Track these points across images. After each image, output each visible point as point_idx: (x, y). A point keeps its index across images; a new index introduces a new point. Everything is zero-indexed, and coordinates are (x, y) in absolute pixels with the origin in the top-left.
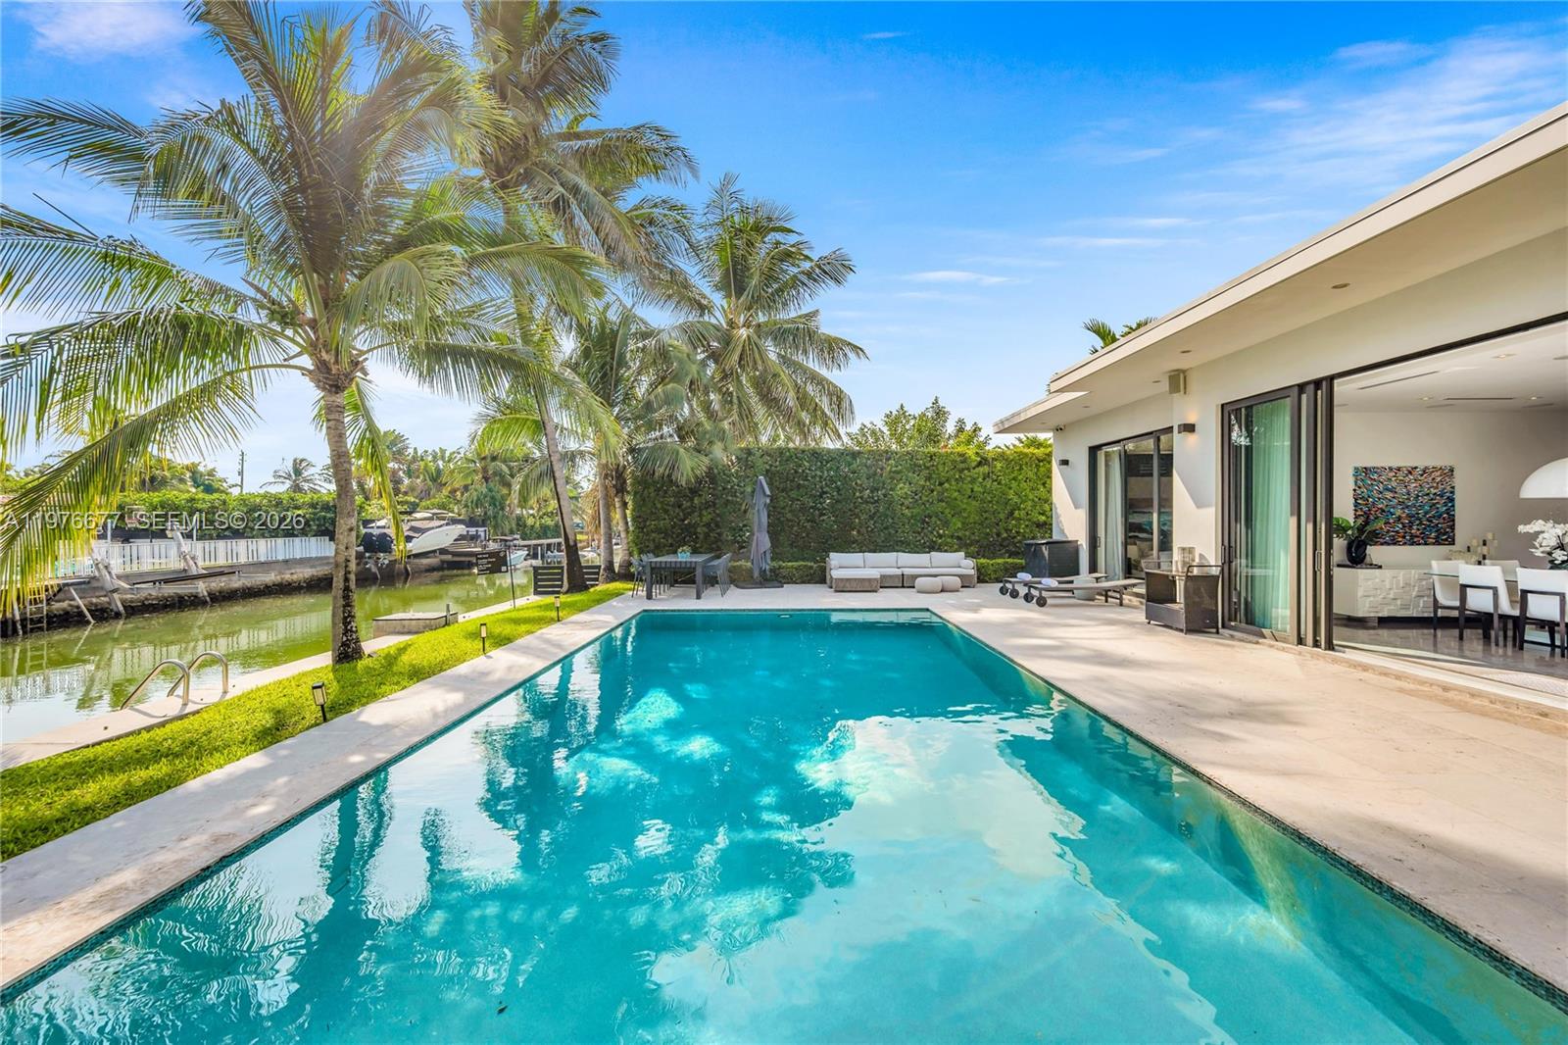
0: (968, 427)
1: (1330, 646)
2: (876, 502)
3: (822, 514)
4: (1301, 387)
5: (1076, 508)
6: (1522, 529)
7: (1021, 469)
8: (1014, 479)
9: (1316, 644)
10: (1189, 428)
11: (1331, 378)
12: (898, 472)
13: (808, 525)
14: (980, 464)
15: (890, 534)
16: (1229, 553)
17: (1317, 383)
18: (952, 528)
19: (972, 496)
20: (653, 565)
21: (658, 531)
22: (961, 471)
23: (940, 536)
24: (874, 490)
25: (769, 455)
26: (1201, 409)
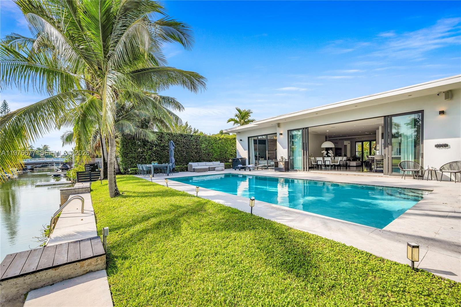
0: (196, 130)
1: (309, 171)
2: (197, 149)
3: (183, 152)
4: (303, 128)
5: (245, 150)
6: (322, 152)
7: (228, 142)
8: (227, 144)
9: (306, 171)
10: (281, 134)
11: (308, 127)
12: (202, 141)
13: (180, 155)
14: (219, 140)
15: (200, 157)
16: (289, 157)
17: (306, 128)
18: (214, 156)
19: (219, 148)
20: (155, 166)
21: (132, 157)
22: (216, 141)
23: (212, 158)
24: (197, 146)
25: (169, 135)
26: (283, 130)
